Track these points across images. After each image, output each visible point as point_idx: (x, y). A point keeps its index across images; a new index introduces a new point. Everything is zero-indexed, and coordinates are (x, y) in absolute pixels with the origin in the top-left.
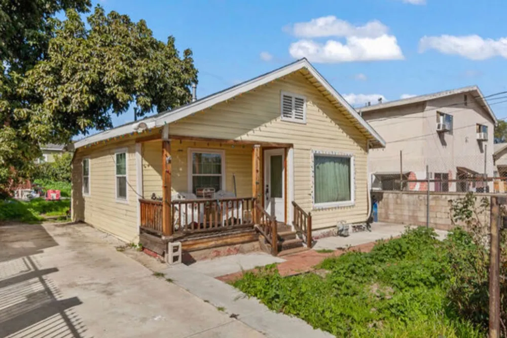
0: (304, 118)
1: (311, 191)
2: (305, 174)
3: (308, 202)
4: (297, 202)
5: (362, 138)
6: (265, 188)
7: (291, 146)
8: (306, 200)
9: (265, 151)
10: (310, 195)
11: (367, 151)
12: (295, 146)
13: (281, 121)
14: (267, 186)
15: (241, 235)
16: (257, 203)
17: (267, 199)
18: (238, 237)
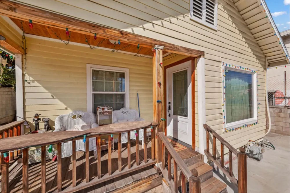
0: (214, 23)
1: (223, 110)
2: (216, 90)
3: (220, 123)
4: (209, 124)
5: (262, 56)
6: (168, 105)
7: (201, 54)
8: (218, 121)
9: (167, 70)
10: (221, 114)
11: (265, 69)
12: (206, 56)
13: (191, 19)
14: (170, 103)
15: (133, 185)
16: (158, 131)
17: (170, 115)
18: (129, 189)
